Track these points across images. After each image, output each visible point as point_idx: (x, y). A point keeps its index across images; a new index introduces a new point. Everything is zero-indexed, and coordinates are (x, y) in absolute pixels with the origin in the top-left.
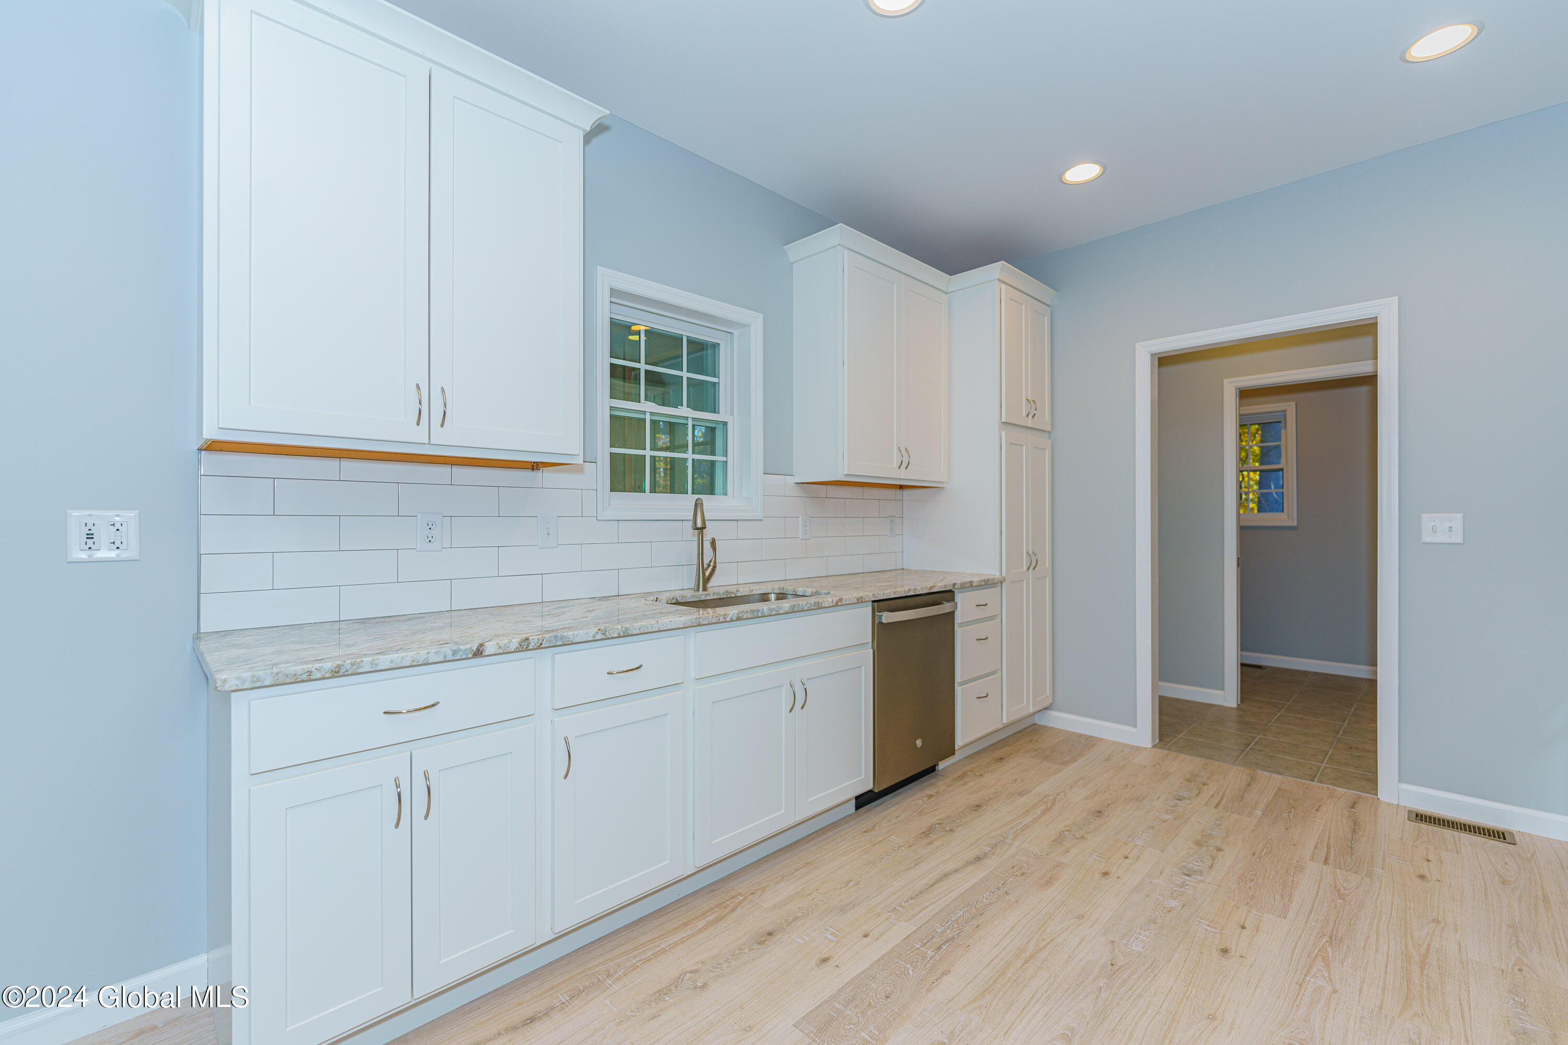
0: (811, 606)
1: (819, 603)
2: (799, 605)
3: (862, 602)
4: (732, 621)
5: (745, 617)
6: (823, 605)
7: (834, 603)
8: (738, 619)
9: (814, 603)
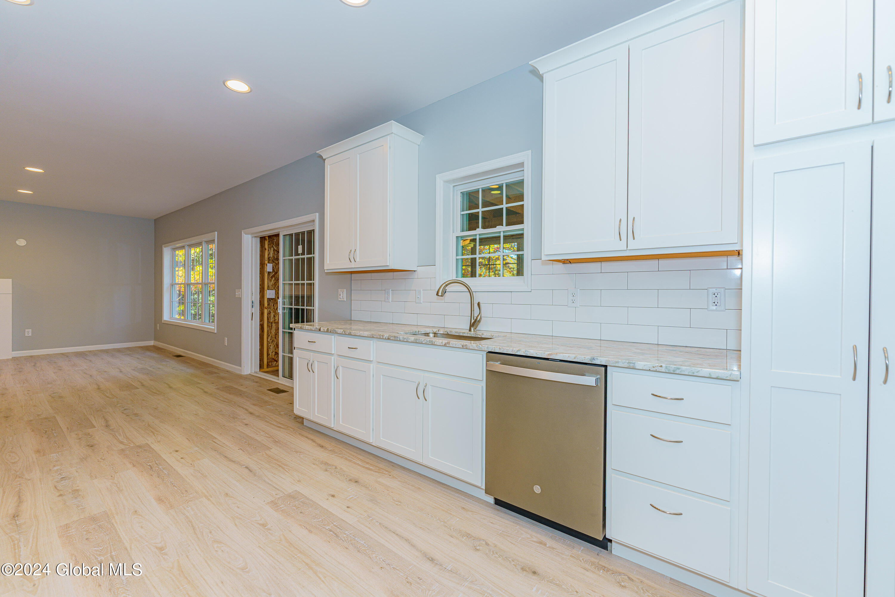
0: (427, 342)
1: (432, 341)
2: (419, 339)
3: (467, 348)
4: (385, 339)
5: (391, 339)
6: (435, 343)
7: (443, 344)
8: (388, 339)
9: (429, 340)
